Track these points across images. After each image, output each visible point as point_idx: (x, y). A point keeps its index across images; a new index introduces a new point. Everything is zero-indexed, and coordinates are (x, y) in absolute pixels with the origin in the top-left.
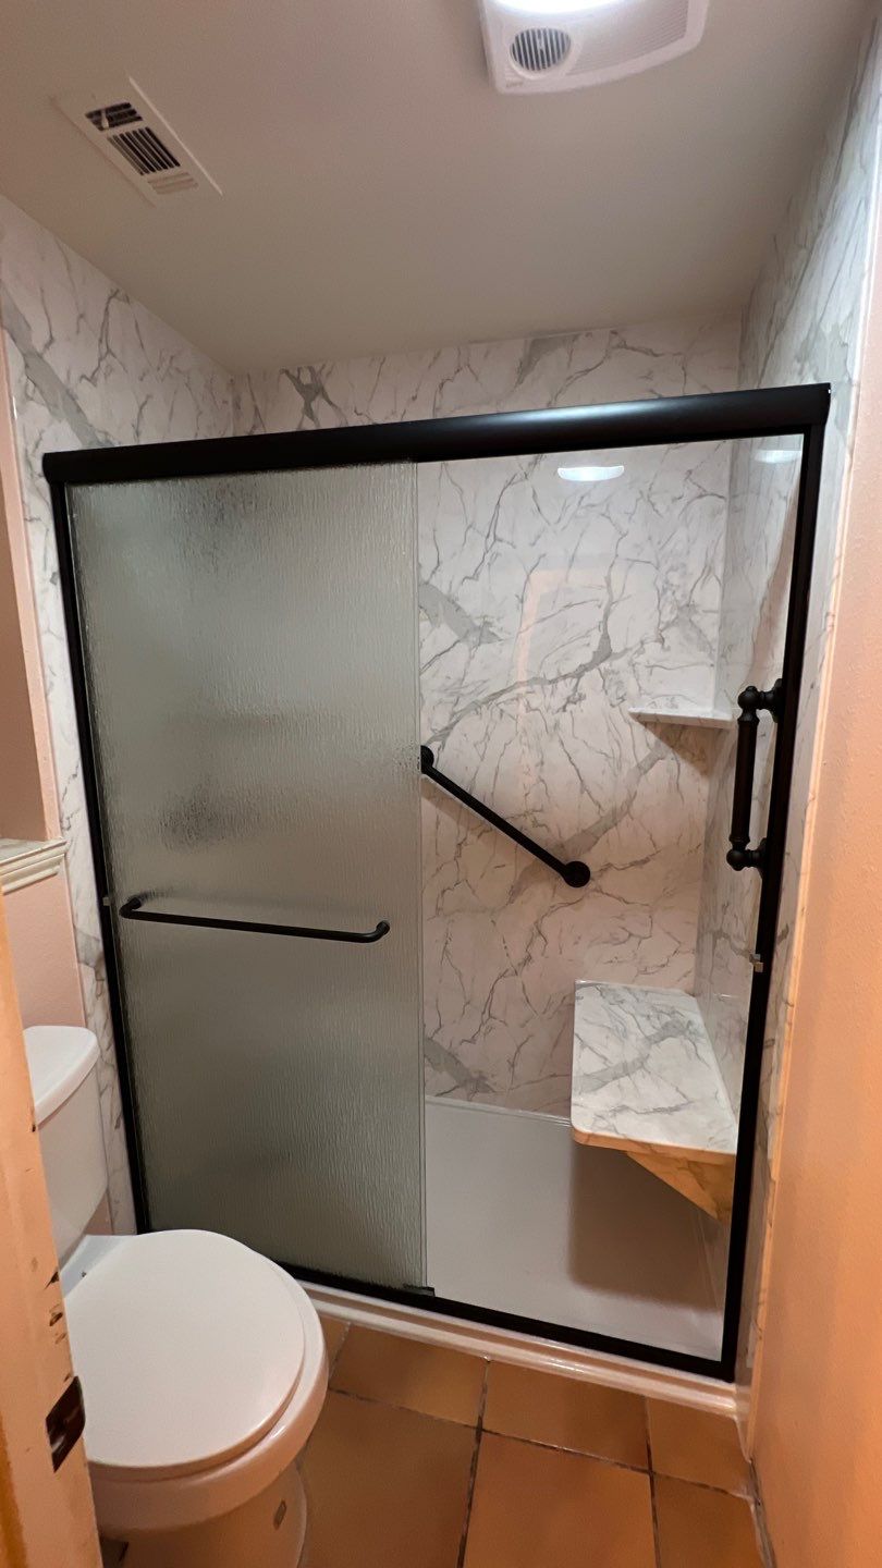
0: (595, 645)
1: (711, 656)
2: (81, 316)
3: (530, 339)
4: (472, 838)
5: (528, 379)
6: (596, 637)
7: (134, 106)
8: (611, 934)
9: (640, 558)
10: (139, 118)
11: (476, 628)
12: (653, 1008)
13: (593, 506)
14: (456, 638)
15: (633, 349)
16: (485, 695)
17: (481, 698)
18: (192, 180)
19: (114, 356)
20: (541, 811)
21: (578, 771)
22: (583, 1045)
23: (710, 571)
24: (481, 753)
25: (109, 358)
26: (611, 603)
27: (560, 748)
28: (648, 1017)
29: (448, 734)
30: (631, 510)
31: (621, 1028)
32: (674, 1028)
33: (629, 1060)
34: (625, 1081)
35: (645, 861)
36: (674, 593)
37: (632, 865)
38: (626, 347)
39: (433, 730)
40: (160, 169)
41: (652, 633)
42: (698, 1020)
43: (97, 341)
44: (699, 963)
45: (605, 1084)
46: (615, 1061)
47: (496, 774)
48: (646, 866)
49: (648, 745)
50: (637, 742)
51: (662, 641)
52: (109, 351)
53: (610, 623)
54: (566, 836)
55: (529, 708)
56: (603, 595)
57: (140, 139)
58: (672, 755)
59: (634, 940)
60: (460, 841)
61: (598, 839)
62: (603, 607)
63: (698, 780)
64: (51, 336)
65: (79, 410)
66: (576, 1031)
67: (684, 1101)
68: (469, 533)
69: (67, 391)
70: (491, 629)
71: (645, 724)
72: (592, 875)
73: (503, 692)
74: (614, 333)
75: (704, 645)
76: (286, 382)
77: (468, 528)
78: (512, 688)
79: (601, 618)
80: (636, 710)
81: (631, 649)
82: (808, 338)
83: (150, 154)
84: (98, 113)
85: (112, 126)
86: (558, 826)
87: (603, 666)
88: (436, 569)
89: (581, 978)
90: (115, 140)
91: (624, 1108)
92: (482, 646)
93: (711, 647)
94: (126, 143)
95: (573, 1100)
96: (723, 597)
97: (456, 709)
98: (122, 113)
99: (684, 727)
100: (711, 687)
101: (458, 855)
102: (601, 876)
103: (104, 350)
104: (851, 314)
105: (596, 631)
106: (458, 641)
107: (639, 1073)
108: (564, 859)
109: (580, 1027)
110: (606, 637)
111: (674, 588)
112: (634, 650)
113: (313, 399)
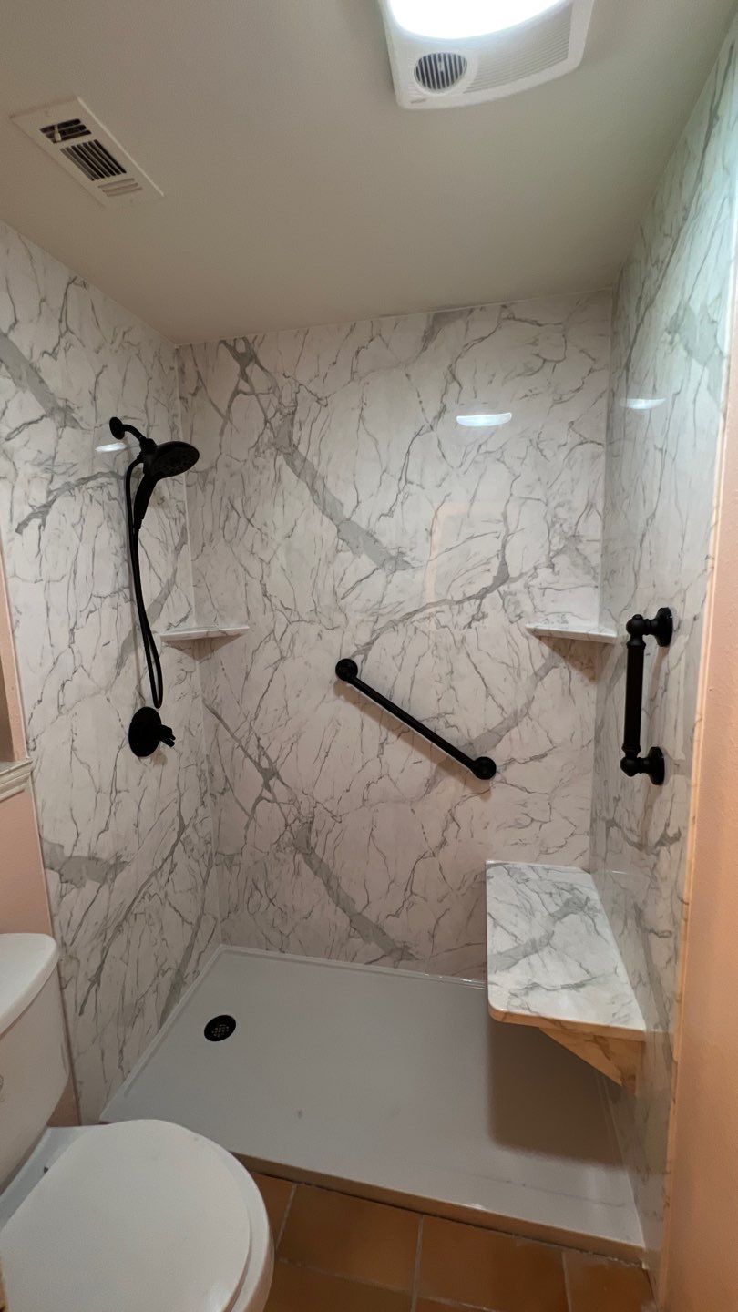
0: (495, 572)
1: (594, 578)
2: (43, 300)
3: (432, 313)
4: (392, 737)
5: (431, 346)
6: (496, 563)
7: (83, 123)
8: (516, 820)
9: (531, 496)
10: (88, 133)
11: (391, 558)
12: (554, 885)
13: (490, 452)
14: (375, 566)
15: (520, 320)
16: (402, 614)
17: (397, 617)
18: (137, 184)
19: (72, 333)
20: (452, 714)
21: (483, 679)
22: (496, 924)
23: (592, 505)
24: (399, 665)
25: (69, 334)
26: (508, 534)
27: (468, 660)
28: (551, 894)
29: (370, 648)
30: (522, 456)
31: (528, 906)
32: (575, 905)
33: (537, 938)
34: (534, 958)
35: (544, 756)
36: (561, 525)
37: (531, 759)
38: (514, 318)
39: (357, 645)
40: (108, 176)
41: (543, 560)
42: (595, 896)
43: (57, 321)
44: (594, 844)
45: (516, 962)
46: (525, 939)
47: (412, 682)
48: (544, 760)
49: (543, 656)
50: (534, 653)
51: (552, 566)
52: (68, 329)
53: (507, 552)
54: (474, 735)
55: (439, 625)
56: (500, 528)
57: (91, 152)
58: (563, 664)
59: (535, 826)
60: (382, 741)
61: (501, 737)
62: (501, 538)
63: (586, 686)
64: (16, 319)
65: (42, 381)
66: (488, 911)
67: (587, 977)
68: (384, 477)
69: (31, 366)
70: (405, 559)
71: (540, 638)
72: (497, 769)
73: (416, 612)
74: (504, 307)
75: (590, 570)
76: (224, 351)
77: (384, 472)
78: (424, 608)
79: (499, 547)
80: (532, 626)
81: (526, 573)
82: (677, 314)
83: (99, 163)
84: (52, 128)
85: (64, 139)
86: (465, 728)
87: (503, 588)
88: (357, 507)
89: (490, 859)
90: (68, 152)
91: (534, 986)
92: (399, 573)
93: (595, 572)
94: (79, 154)
95: (491, 978)
96: (604, 528)
97: (376, 627)
98: (73, 128)
99: (573, 641)
100: (596, 605)
101: (380, 754)
102: (505, 769)
103: (64, 329)
104: (720, 296)
105: (496, 558)
106: (377, 569)
107: (545, 952)
108: (474, 755)
109: (492, 906)
110: (504, 564)
111: (562, 521)
112: (530, 574)
113: (248, 364)
